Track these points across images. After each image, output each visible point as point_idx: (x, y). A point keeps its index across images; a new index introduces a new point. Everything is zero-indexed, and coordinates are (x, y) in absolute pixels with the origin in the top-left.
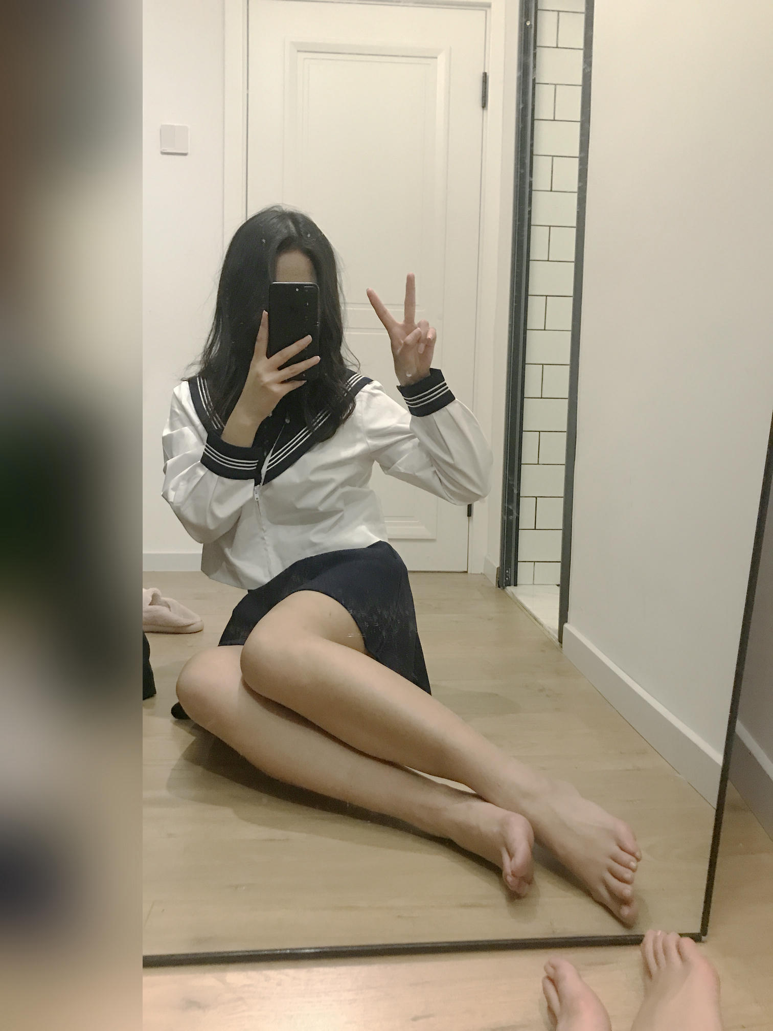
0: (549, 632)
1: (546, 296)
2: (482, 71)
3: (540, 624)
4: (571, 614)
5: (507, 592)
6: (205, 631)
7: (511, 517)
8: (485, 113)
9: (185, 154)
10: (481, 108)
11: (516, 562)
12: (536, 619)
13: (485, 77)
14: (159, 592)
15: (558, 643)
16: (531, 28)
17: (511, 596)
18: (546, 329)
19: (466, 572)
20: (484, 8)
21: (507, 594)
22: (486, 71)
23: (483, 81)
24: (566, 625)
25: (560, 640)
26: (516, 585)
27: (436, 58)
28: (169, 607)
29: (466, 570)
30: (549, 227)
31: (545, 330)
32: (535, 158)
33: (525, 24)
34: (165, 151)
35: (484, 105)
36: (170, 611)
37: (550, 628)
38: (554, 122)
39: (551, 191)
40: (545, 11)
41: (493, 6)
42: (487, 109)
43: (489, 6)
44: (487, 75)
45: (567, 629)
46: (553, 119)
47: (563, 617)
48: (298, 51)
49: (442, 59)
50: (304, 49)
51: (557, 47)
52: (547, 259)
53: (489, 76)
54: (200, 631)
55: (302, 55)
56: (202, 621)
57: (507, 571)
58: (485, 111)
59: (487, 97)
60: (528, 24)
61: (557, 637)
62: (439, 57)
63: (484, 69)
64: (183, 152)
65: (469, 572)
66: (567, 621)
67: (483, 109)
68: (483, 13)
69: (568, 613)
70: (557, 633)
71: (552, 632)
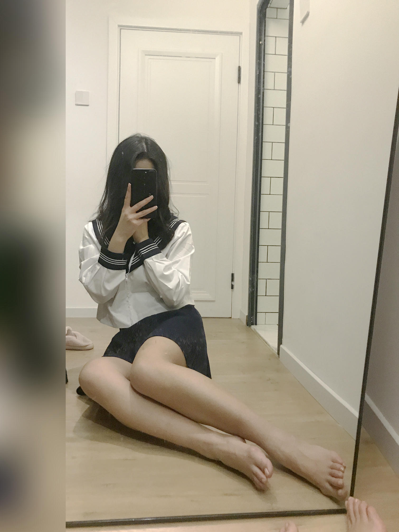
0: (273, 349)
1: (271, 177)
2: (238, 65)
3: (269, 345)
4: (284, 340)
5: (251, 328)
6: (94, 348)
7: (253, 290)
8: (239, 86)
9: (88, 105)
10: (238, 83)
11: (256, 313)
12: (266, 343)
13: (239, 68)
14: (71, 329)
15: (278, 355)
16: (262, 44)
17: (254, 330)
18: (271, 194)
19: (231, 318)
20: (240, 35)
21: (251, 329)
22: (240, 65)
23: (239, 70)
24: (281, 346)
26: (256, 324)
27: (215, 59)
28: (76, 336)
29: (231, 317)
30: (272, 143)
32: (264, 108)
33: (259, 43)
34: (78, 104)
35: (239, 82)
36: (77, 338)
37: (273, 347)
38: (274, 90)
39: (273, 125)
40: (269, 37)
41: (243, 34)
42: (241, 84)
43: (241, 33)
44: (241, 67)
45: (281, 347)
47: (280, 342)
48: (146, 55)
49: (218, 59)
50: (148, 54)
51: (275, 54)
52: (271, 159)
54: (92, 349)
55: (147, 57)
56: (93, 344)
57: (252, 317)
59: (241, 78)
60: (261, 43)
61: (277, 352)
62: (216, 58)
63: (239, 64)
64: (87, 104)
65: (232, 318)
66: (282, 344)
67: (239, 84)
68: (239, 37)
69: (282, 339)
70: (277, 350)
71: (274, 349)
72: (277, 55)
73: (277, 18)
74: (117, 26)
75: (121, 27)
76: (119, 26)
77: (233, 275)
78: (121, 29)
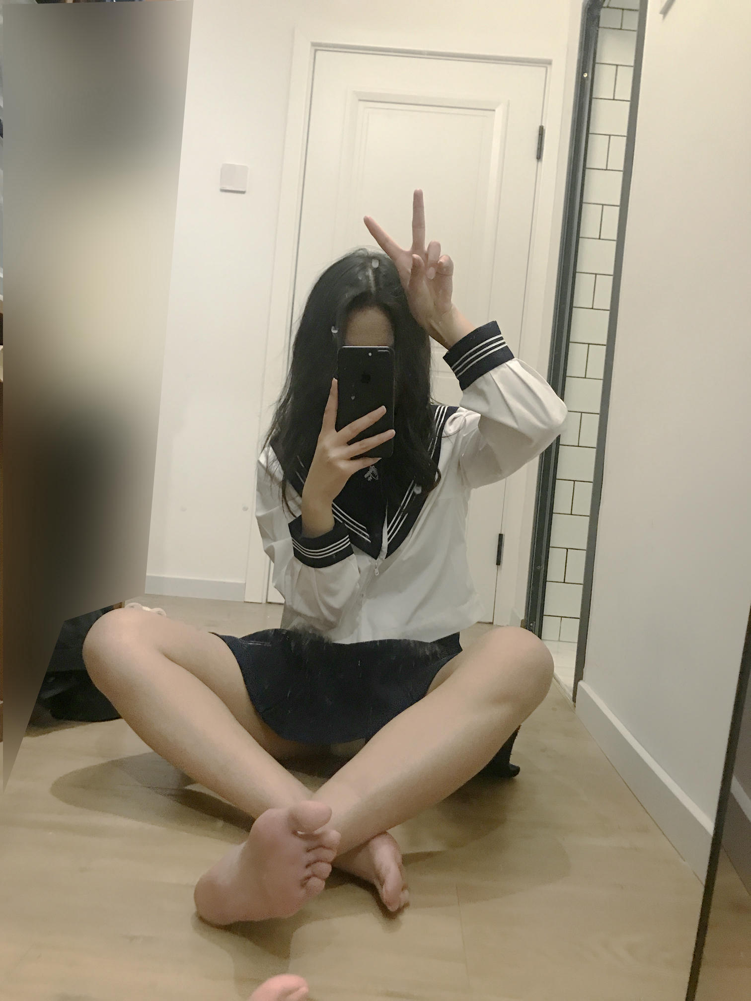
0: (565, 690)
1: (589, 344)
2: (540, 125)
3: (558, 681)
4: (587, 671)
7: (539, 568)
9: (243, 192)
10: (536, 160)
11: (542, 615)
13: (542, 131)
15: (573, 703)
16: (588, 79)
18: (587, 377)
19: (491, 623)
20: (547, 65)
22: (543, 125)
23: (540, 134)
24: (581, 683)
25: (574, 700)
27: (494, 110)
29: (492, 621)
30: (595, 275)
31: (585, 378)
32: (584, 205)
33: (583, 76)
34: (225, 189)
35: (539, 157)
37: (566, 686)
38: (606, 171)
39: (599, 239)
40: (603, 65)
41: (553, 63)
42: (542, 160)
43: (549, 63)
44: (544, 128)
45: (580, 686)
46: (605, 168)
47: (579, 675)
48: (360, 100)
49: (499, 112)
50: (366, 99)
51: (614, 99)
52: (591, 307)
53: (545, 130)
55: (362, 104)
57: (531, 625)
58: (539, 163)
59: (543, 149)
60: (585, 75)
61: (572, 695)
62: (497, 110)
63: (541, 123)
64: (241, 190)
65: (494, 624)
66: (582, 679)
67: (538, 161)
68: (544, 69)
69: (584, 669)
70: (572, 692)
71: (567, 690)
72: (616, 100)
73: (621, 29)
74: (310, 45)
75: (317, 47)
76: (313, 44)
77: (501, 537)
78: (316, 51)
